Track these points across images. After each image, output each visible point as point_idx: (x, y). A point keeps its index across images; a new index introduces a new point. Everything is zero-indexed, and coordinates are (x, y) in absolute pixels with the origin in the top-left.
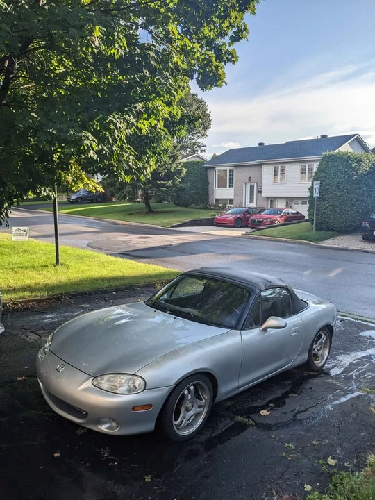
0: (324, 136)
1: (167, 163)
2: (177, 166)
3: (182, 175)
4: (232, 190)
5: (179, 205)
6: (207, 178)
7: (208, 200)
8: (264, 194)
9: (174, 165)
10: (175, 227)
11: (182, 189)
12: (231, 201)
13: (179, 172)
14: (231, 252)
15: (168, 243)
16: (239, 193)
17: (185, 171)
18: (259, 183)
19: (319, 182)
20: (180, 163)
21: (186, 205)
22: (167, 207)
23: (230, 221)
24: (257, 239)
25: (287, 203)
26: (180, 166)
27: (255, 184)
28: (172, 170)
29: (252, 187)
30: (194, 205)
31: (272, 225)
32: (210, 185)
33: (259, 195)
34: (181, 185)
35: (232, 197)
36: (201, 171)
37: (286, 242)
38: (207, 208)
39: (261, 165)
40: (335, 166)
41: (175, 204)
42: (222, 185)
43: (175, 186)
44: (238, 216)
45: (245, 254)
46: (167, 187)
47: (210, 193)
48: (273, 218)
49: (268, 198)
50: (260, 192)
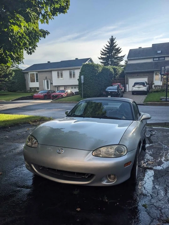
0: (77, 59)
1: (4, 69)
2: (10, 71)
3: (13, 76)
4: (38, 83)
5: (11, 92)
6: (24, 78)
7: (26, 88)
8: (54, 84)
9: (8, 70)
10: (14, 100)
11: (13, 83)
12: (38, 88)
13: (11, 74)
14: (52, 108)
15: (17, 107)
16: (41, 84)
17: (14, 73)
18: (51, 80)
19: (83, 76)
20: (11, 70)
21: (14, 91)
22: (4, 93)
23: (41, 96)
24: (58, 103)
25: (65, 88)
26: (11, 71)
27: (49, 80)
28: (7, 73)
29: (47, 82)
30: (19, 91)
31: (62, 97)
32: (26, 81)
33: (51, 85)
34: (13, 80)
35: (38, 86)
36: (21, 74)
37: (72, 103)
38: (26, 92)
39: (51, 71)
40: (89, 69)
41: (8, 91)
42: (33, 81)
43: (10, 81)
44: (45, 94)
45: (60, 108)
46: (6, 81)
47: (27, 85)
48: (62, 94)
49: (55, 86)
50: (52, 84)
